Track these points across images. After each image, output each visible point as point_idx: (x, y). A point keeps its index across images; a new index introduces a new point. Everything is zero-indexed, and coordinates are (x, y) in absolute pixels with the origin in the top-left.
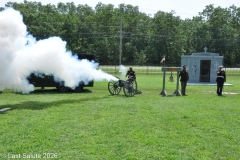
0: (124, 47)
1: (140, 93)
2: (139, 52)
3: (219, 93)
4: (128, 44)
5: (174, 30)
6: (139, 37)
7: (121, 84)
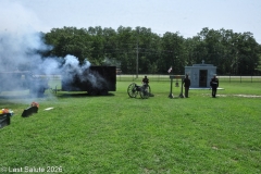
0: (140, 60)
2: (152, 63)
3: (214, 96)
4: (143, 57)
5: (179, 47)
6: (151, 52)
7: (138, 89)
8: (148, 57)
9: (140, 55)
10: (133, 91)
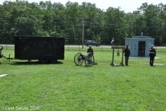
1: (96, 64)
2: (96, 35)
3: (151, 64)
4: (88, 30)
5: (120, 20)
6: (96, 25)
7: (83, 58)
8: (92, 30)
9: (86, 28)
10: (79, 60)
